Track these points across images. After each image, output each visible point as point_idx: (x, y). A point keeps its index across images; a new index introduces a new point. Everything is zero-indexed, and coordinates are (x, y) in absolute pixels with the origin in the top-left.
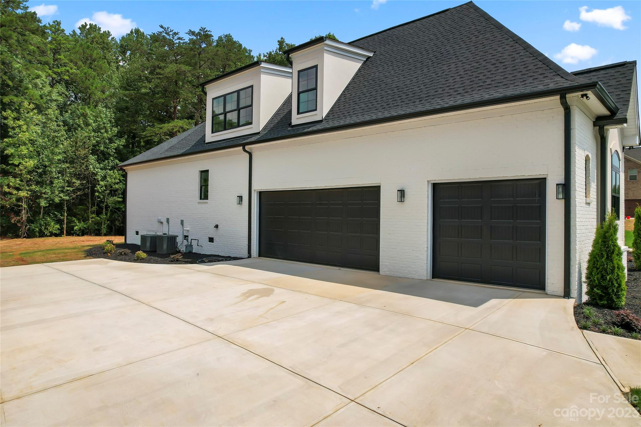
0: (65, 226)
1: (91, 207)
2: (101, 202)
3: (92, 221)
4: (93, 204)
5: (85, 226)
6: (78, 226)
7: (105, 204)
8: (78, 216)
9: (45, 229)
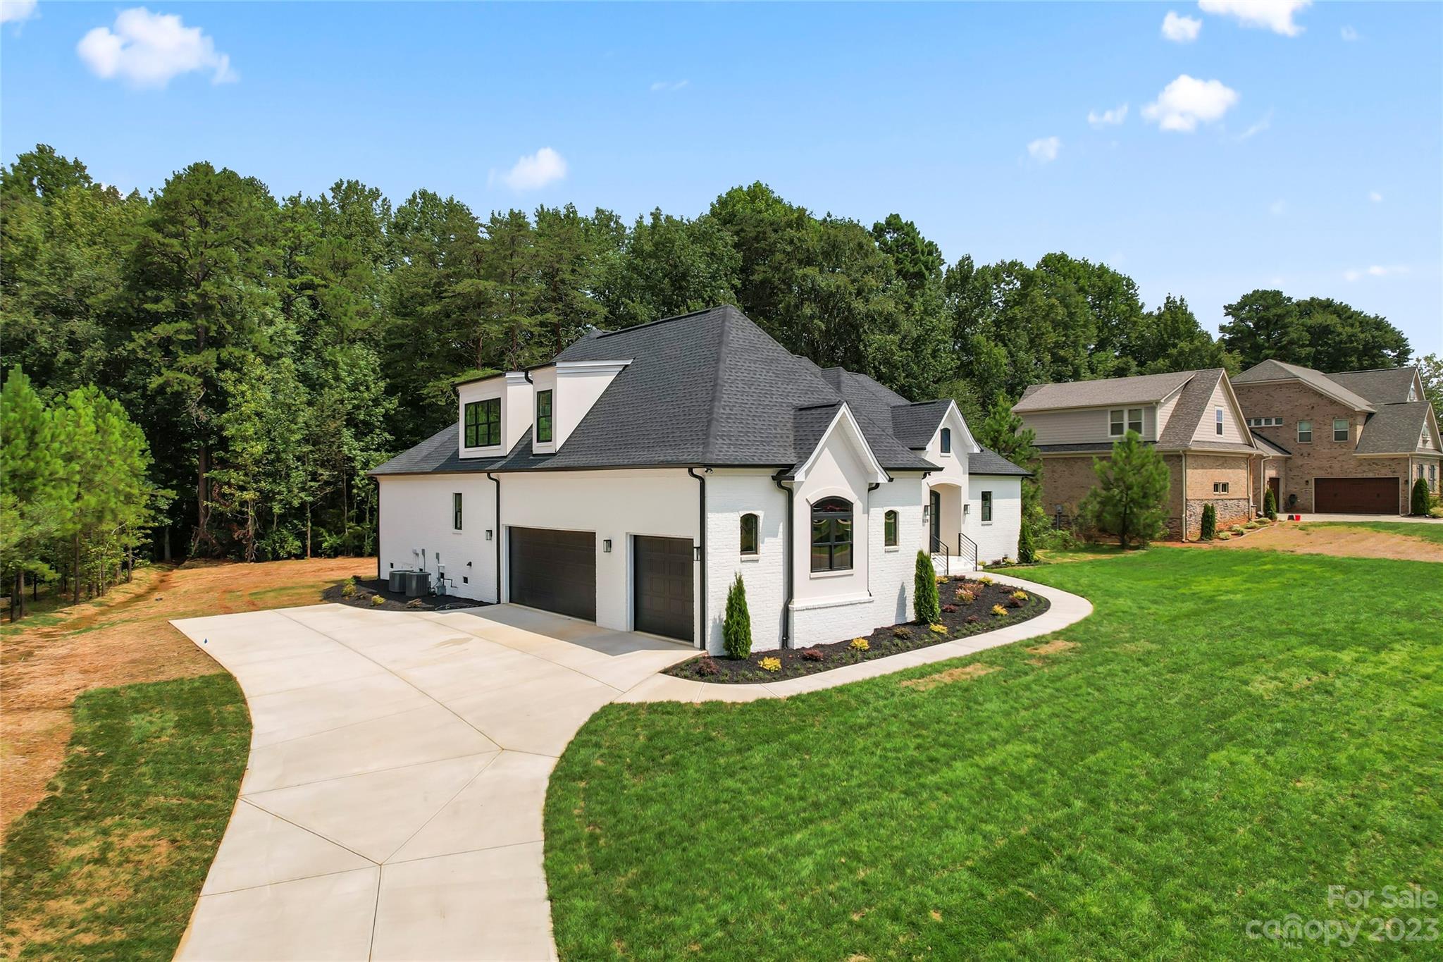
0: (309, 543)
1: (348, 511)
2: (363, 502)
3: (349, 533)
4: (351, 507)
5: (339, 542)
6: (328, 541)
7: (369, 505)
8: (328, 526)
9: (280, 547)
